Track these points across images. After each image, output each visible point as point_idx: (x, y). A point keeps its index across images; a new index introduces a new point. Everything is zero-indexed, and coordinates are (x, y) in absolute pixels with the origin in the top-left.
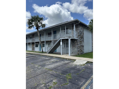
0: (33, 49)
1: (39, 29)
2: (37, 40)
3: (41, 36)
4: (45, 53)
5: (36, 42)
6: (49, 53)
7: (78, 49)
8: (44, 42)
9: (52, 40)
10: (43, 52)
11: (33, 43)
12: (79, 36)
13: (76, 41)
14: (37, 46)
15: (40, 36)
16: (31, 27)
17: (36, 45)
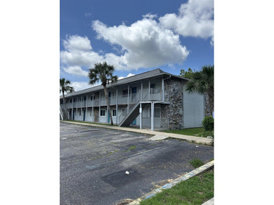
0: (96, 119)
1: (107, 85)
2: (103, 102)
3: (112, 96)
4: (117, 125)
5: (101, 107)
6: (122, 126)
7: (170, 120)
8: (115, 106)
9: (128, 104)
10: (112, 124)
11: (96, 108)
12: (172, 98)
13: (166, 107)
14: (103, 113)
15: (109, 96)
16: (94, 81)
17: (101, 111)
